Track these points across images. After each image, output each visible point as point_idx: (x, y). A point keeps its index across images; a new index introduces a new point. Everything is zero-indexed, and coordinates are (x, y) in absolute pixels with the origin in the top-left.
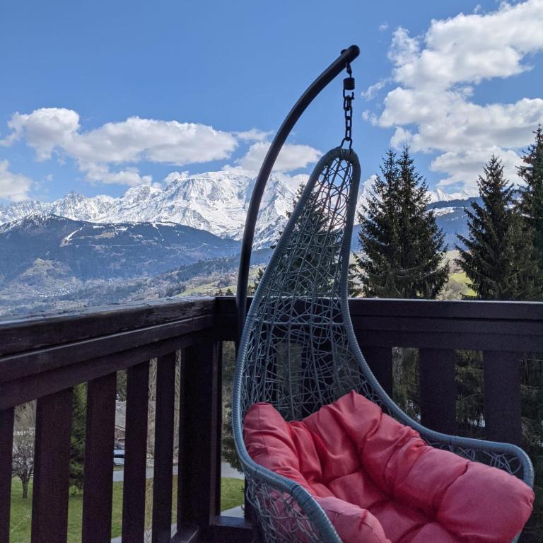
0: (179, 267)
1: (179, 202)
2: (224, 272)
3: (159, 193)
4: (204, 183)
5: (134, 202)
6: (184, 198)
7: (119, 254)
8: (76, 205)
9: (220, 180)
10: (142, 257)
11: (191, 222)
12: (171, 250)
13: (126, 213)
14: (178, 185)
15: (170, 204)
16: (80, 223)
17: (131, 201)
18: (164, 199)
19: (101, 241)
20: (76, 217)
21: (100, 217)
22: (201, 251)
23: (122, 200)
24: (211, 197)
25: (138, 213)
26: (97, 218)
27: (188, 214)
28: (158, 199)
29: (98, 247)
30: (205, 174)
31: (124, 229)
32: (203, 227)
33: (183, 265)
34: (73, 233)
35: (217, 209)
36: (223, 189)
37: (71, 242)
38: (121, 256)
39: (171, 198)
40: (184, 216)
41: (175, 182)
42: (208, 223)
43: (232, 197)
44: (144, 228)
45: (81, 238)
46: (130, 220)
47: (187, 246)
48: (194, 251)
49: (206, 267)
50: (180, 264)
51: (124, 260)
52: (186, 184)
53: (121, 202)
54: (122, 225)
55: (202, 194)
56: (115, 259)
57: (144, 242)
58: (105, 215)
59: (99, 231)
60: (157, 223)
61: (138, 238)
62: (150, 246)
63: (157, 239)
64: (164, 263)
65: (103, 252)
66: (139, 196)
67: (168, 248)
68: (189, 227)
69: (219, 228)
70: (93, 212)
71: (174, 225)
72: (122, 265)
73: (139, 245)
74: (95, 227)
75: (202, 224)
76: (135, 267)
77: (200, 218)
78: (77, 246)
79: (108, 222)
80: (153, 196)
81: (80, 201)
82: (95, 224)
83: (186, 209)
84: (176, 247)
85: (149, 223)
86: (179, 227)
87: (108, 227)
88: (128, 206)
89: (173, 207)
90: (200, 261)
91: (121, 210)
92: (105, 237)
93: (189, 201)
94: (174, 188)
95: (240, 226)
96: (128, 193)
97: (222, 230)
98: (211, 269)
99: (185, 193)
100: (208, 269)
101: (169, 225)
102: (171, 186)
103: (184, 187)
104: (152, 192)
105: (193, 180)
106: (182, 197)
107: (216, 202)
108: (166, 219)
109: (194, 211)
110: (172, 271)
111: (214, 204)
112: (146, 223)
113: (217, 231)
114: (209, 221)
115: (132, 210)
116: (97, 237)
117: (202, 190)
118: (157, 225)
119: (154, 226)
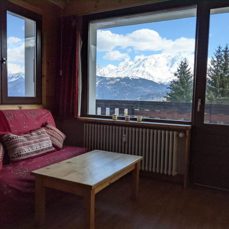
0: (140, 96)
1: (141, 68)
2: (159, 98)
3: (133, 64)
4: (151, 59)
5: (122, 69)
6: (143, 66)
7: (117, 90)
8: (100, 70)
9: (159, 58)
10: (125, 92)
11: (146, 77)
12: (137, 89)
13: (119, 73)
14: (141, 61)
15: (137, 69)
16: (101, 78)
17: (121, 68)
18: (134, 67)
19: (110, 85)
20: (100, 75)
21: (109, 75)
22: (150, 89)
23: (118, 68)
24: (155, 66)
25: (124, 73)
26: (108, 75)
27: (144, 73)
28: (132, 67)
29: (108, 87)
30: (152, 56)
31: (118, 80)
32: (151, 79)
33: (142, 95)
34: (99, 81)
35: (157, 71)
36: (160, 62)
37: (98, 85)
38: (117, 91)
39: (138, 66)
40: (143, 74)
41: (139, 60)
42: (153, 77)
43: (164, 66)
44: (126, 79)
45: (102, 83)
46: (120, 76)
47: (144, 87)
48: (146, 89)
49: (152, 96)
50: (141, 94)
51: (118, 93)
52: (144, 60)
53: (117, 69)
54: (118, 78)
55: (151, 65)
56: (115, 92)
57: (126, 85)
58: (111, 74)
59: (109, 81)
60: (131, 77)
61: (124, 84)
62: (129, 87)
63: (131, 84)
64: (134, 94)
65: (110, 89)
66: (124, 66)
67: (136, 88)
68: (145, 79)
69: (157, 79)
70: (106, 73)
71: (138, 78)
72: (118, 94)
73: (124, 86)
74: (107, 79)
75: (150, 77)
76: (122, 95)
77: (150, 75)
78: (101, 87)
79: (112, 77)
80: (130, 66)
81: (101, 68)
82: (107, 78)
83: (144, 71)
84: (139, 87)
85: (128, 77)
86: (140, 79)
87: (112, 79)
88: (120, 71)
89: (138, 70)
90: (149, 94)
91: (117, 72)
92: (111, 83)
93: (145, 68)
94: (139, 62)
95: (167, 78)
96: (120, 65)
97: (159, 80)
98: (154, 97)
99: (143, 65)
100: (152, 97)
101: (136, 78)
102: (137, 61)
103: (143, 61)
104: (129, 65)
105: (147, 58)
106: (142, 66)
107: (157, 68)
108: (135, 75)
109: (147, 72)
110: (137, 97)
111: (156, 69)
112: (127, 77)
113: (156, 81)
114: (153, 76)
115: (121, 72)
116: (108, 83)
117: (151, 63)
118: (132, 78)
119: (130, 78)
